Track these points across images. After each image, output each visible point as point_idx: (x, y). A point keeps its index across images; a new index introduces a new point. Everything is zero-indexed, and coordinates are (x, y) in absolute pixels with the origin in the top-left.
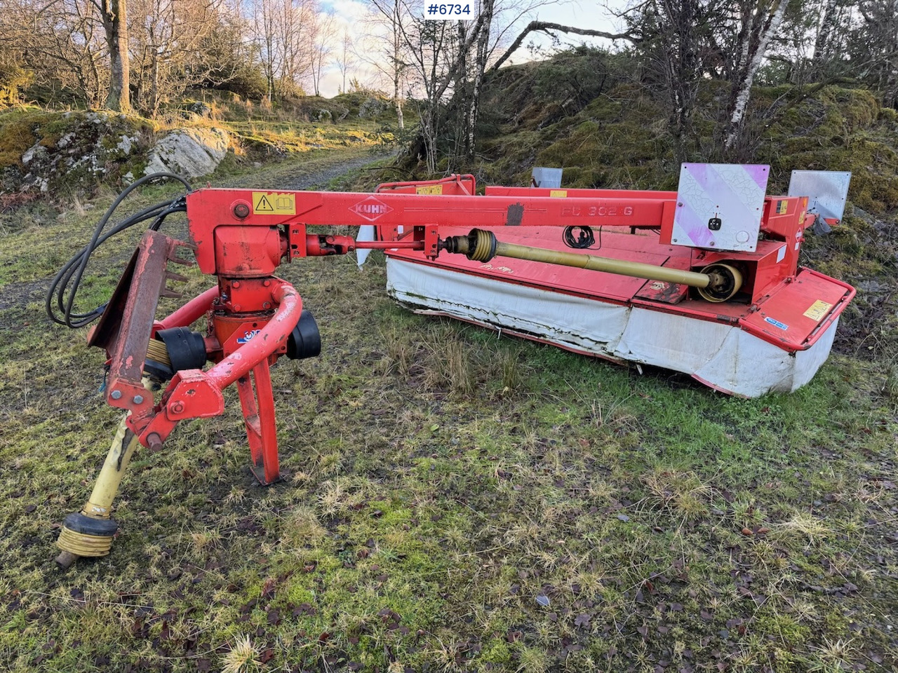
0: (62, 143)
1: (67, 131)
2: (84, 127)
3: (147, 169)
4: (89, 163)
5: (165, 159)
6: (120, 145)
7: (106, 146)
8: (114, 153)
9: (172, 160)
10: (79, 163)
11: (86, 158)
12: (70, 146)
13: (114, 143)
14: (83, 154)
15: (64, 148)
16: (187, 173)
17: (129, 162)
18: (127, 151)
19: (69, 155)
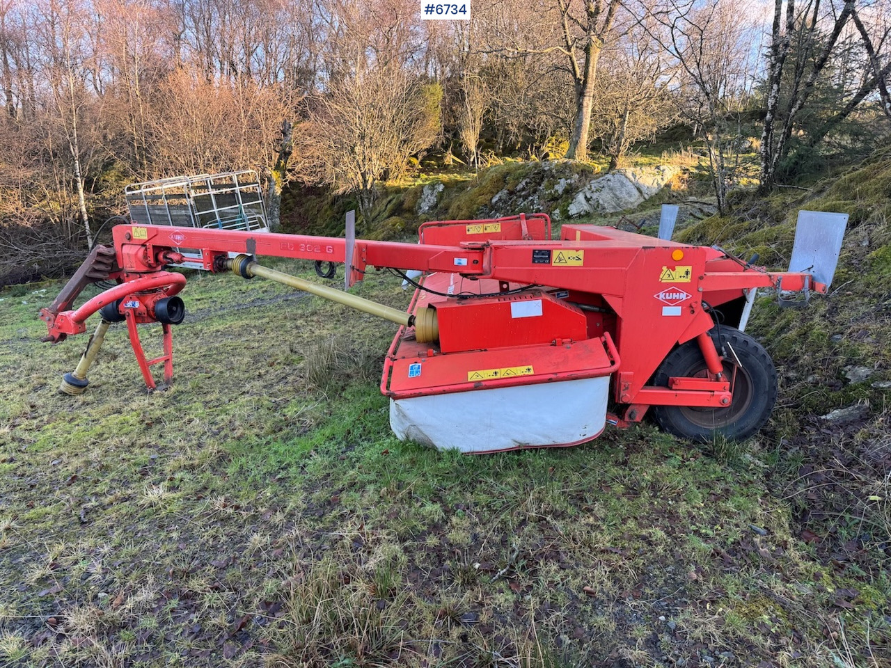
0: (520, 187)
1: (524, 177)
2: (536, 174)
3: (571, 206)
4: (532, 203)
5: (589, 197)
6: (557, 187)
7: (546, 188)
8: (551, 193)
9: (594, 197)
10: (525, 203)
11: (531, 198)
12: (524, 189)
13: (552, 185)
14: (530, 195)
15: (519, 191)
16: (604, 208)
17: (560, 201)
18: (560, 192)
19: (520, 197)
